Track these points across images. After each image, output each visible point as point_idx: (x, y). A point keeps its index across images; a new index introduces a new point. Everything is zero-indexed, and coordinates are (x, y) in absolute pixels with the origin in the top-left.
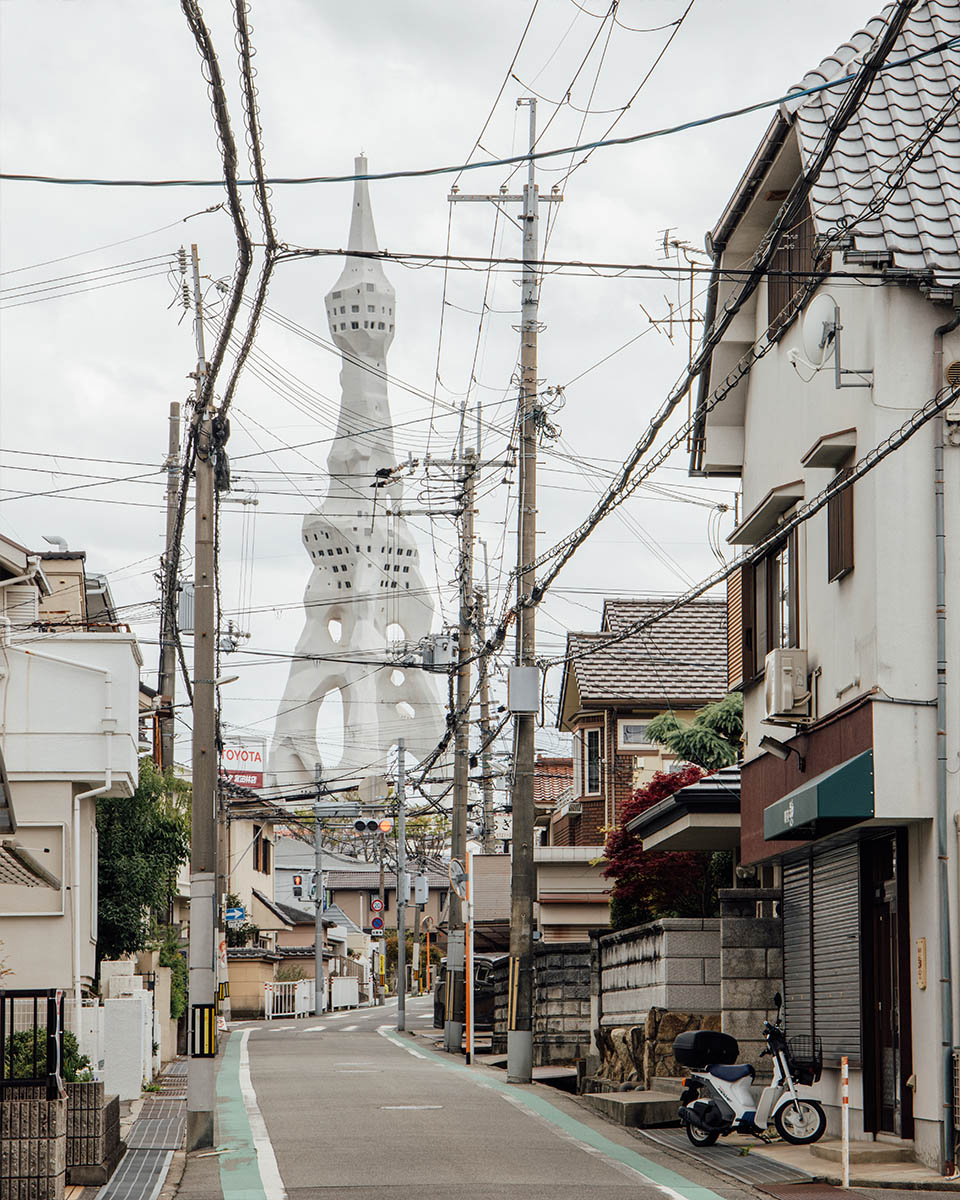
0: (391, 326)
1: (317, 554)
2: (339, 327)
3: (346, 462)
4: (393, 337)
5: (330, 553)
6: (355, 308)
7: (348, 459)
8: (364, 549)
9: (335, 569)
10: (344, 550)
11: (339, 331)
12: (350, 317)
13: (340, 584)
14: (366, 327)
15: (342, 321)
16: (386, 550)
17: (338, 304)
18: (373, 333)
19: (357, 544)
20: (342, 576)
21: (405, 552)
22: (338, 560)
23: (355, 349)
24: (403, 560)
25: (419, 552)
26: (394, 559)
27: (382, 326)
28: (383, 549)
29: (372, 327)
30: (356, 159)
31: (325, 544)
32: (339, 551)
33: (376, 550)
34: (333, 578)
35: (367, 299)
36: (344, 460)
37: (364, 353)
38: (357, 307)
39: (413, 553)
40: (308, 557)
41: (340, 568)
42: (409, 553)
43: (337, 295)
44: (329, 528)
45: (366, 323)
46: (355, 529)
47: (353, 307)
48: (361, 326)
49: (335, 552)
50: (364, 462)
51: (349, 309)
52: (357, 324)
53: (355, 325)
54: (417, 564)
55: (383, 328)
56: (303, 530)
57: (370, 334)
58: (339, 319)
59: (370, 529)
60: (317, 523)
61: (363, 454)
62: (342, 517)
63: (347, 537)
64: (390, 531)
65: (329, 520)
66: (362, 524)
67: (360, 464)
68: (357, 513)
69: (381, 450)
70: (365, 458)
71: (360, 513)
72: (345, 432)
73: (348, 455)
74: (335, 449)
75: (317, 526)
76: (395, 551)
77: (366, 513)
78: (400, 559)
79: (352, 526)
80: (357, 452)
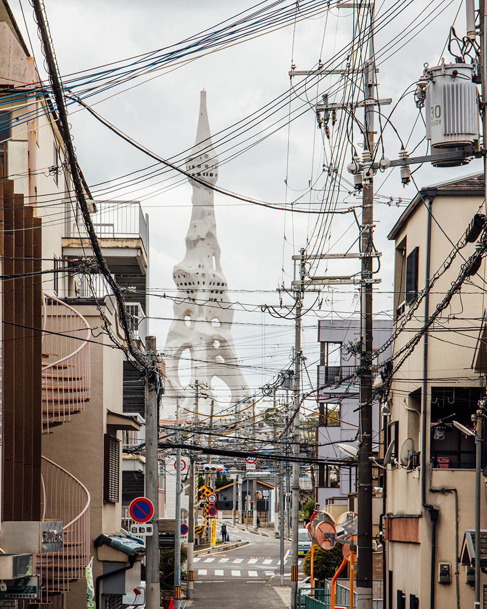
0: (216, 175)
1: (179, 285)
3: (194, 241)
4: (217, 179)
5: (186, 284)
7: (195, 239)
8: (201, 283)
9: (188, 292)
10: (192, 284)
12: (197, 171)
13: (190, 299)
14: (204, 175)
16: (212, 284)
17: (191, 165)
18: (207, 178)
19: (198, 281)
20: (191, 295)
21: (221, 284)
22: (189, 288)
25: (227, 284)
26: (216, 288)
28: (210, 283)
29: (207, 175)
30: (201, 92)
31: (183, 280)
32: (190, 284)
33: (207, 283)
34: (187, 296)
36: (193, 239)
38: (200, 165)
39: (225, 285)
40: (175, 286)
41: (190, 292)
42: (223, 285)
43: (190, 161)
44: (186, 273)
45: (204, 173)
46: (197, 274)
47: (198, 165)
48: (202, 175)
49: (188, 284)
50: (202, 241)
51: (196, 167)
53: (199, 175)
54: (226, 289)
55: (212, 176)
56: (173, 273)
58: (192, 171)
59: (204, 274)
60: (179, 270)
61: (202, 237)
62: (191, 268)
63: (194, 277)
64: (214, 274)
65: (186, 269)
66: (201, 271)
67: (200, 242)
68: (198, 266)
69: (210, 235)
70: (203, 239)
71: (200, 266)
72: (193, 226)
73: (195, 237)
74: (189, 234)
75: (180, 272)
76: (216, 284)
77: (203, 266)
78: (219, 288)
79: (196, 272)
80: (199, 236)
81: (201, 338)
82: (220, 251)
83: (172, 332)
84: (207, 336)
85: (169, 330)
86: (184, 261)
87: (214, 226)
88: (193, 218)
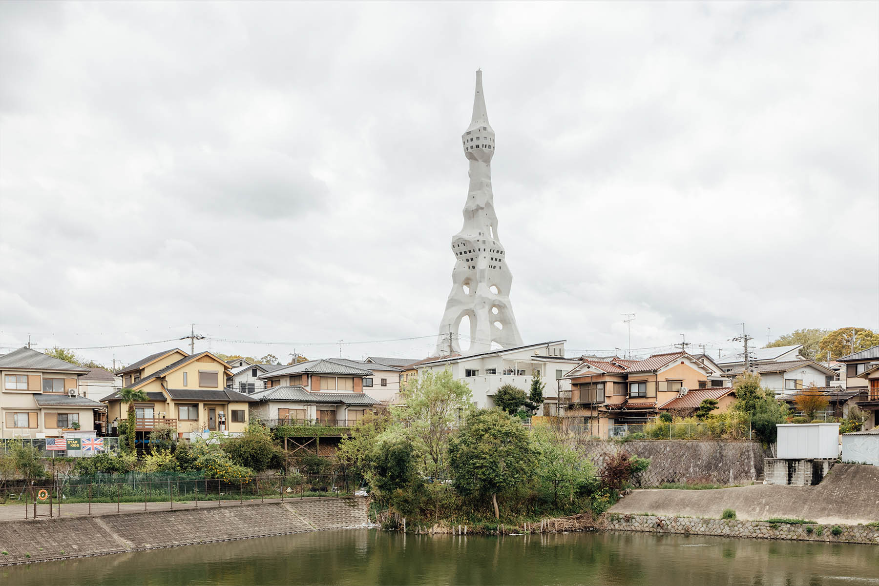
0: (494, 147)
1: (459, 254)
2: (469, 148)
3: (473, 211)
4: (494, 152)
5: (465, 252)
6: (478, 138)
7: (474, 209)
8: (482, 250)
9: (468, 260)
10: (472, 251)
11: (470, 150)
12: (475, 143)
13: (469, 267)
15: (472, 145)
16: (492, 251)
17: (469, 137)
18: (486, 150)
19: (479, 248)
20: (471, 263)
21: (500, 252)
22: (469, 256)
23: (477, 158)
24: (498, 256)
25: (506, 253)
26: (495, 255)
27: (490, 146)
29: (485, 147)
30: (477, 72)
31: (463, 248)
32: (470, 252)
33: (488, 250)
34: (466, 264)
35: (483, 134)
36: (472, 209)
37: (481, 160)
38: (479, 138)
39: (503, 253)
40: (454, 255)
41: (470, 260)
43: (469, 133)
44: (466, 240)
45: (483, 145)
46: (478, 241)
47: (477, 138)
48: (481, 147)
49: (468, 252)
51: (475, 139)
52: (479, 146)
53: (478, 147)
54: (504, 258)
55: (490, 148)
56: (452, 243)
57: (485, 150)
58: (470, 144)
59: (485, 241)
60: (459, 239)
61: (481, 206)
62: (472, 235)
63: (475, 245)
64: (494, 242)
65: (466, 237)
66: (481, 238)
67: (480, 211)
68: (478, 234)
69: (489, 205)
70: (482, 208)
71: (480, 234)
72: (472, 197)
73: (474, 207)
74: (467, 205)
75: (460, 240)
76: (495, 252)
77: (483, 234)
78: (497, 255)
79: (476, 239)
80: (478, 205)
81: (484, 302)
82: (497, 221)
83: (451, 299)
84: (490, 299)
85: (449, 297)
86: (463, 230)
87: (492, 197)
88: (471, 189)
